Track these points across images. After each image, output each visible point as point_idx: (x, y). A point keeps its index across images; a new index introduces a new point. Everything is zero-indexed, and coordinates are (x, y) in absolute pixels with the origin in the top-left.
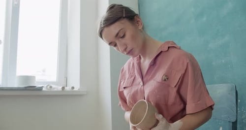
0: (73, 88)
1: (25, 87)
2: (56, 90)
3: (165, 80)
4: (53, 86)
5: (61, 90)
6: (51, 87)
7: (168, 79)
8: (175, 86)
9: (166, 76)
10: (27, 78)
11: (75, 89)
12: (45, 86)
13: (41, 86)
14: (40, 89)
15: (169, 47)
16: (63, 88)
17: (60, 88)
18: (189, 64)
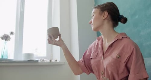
0: (56, 60)
1: (29, 60)
2: (46, 62)
3: (118, 58)
4: (44, 59)
5: (49, 62)
6: (43, 60)
7: (120, 57)
8: (124, 63)
9: (119, 55)
10: (29, 55)
11: (57, 61)
12: (40, 59)
13: (37, 60)
14: (37, 61)
15: (122, 37)
16: (51, 61)
17: (48, 61)
18: (134, 49)
